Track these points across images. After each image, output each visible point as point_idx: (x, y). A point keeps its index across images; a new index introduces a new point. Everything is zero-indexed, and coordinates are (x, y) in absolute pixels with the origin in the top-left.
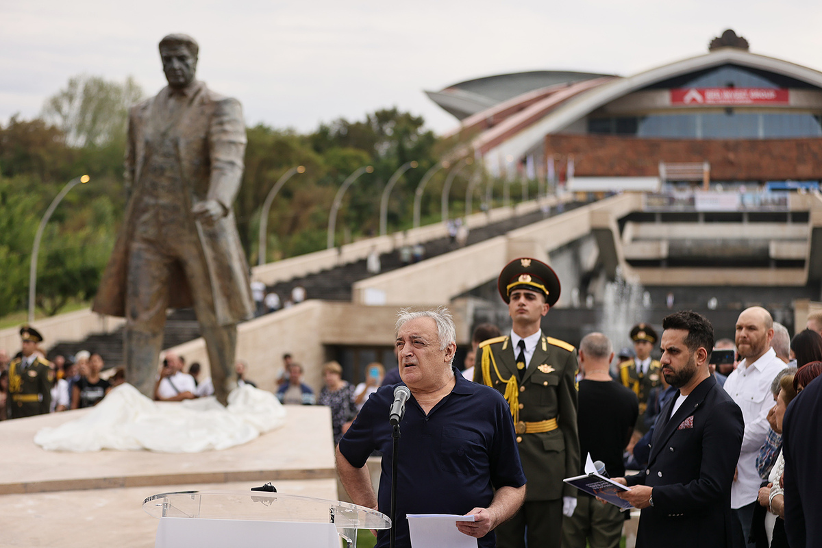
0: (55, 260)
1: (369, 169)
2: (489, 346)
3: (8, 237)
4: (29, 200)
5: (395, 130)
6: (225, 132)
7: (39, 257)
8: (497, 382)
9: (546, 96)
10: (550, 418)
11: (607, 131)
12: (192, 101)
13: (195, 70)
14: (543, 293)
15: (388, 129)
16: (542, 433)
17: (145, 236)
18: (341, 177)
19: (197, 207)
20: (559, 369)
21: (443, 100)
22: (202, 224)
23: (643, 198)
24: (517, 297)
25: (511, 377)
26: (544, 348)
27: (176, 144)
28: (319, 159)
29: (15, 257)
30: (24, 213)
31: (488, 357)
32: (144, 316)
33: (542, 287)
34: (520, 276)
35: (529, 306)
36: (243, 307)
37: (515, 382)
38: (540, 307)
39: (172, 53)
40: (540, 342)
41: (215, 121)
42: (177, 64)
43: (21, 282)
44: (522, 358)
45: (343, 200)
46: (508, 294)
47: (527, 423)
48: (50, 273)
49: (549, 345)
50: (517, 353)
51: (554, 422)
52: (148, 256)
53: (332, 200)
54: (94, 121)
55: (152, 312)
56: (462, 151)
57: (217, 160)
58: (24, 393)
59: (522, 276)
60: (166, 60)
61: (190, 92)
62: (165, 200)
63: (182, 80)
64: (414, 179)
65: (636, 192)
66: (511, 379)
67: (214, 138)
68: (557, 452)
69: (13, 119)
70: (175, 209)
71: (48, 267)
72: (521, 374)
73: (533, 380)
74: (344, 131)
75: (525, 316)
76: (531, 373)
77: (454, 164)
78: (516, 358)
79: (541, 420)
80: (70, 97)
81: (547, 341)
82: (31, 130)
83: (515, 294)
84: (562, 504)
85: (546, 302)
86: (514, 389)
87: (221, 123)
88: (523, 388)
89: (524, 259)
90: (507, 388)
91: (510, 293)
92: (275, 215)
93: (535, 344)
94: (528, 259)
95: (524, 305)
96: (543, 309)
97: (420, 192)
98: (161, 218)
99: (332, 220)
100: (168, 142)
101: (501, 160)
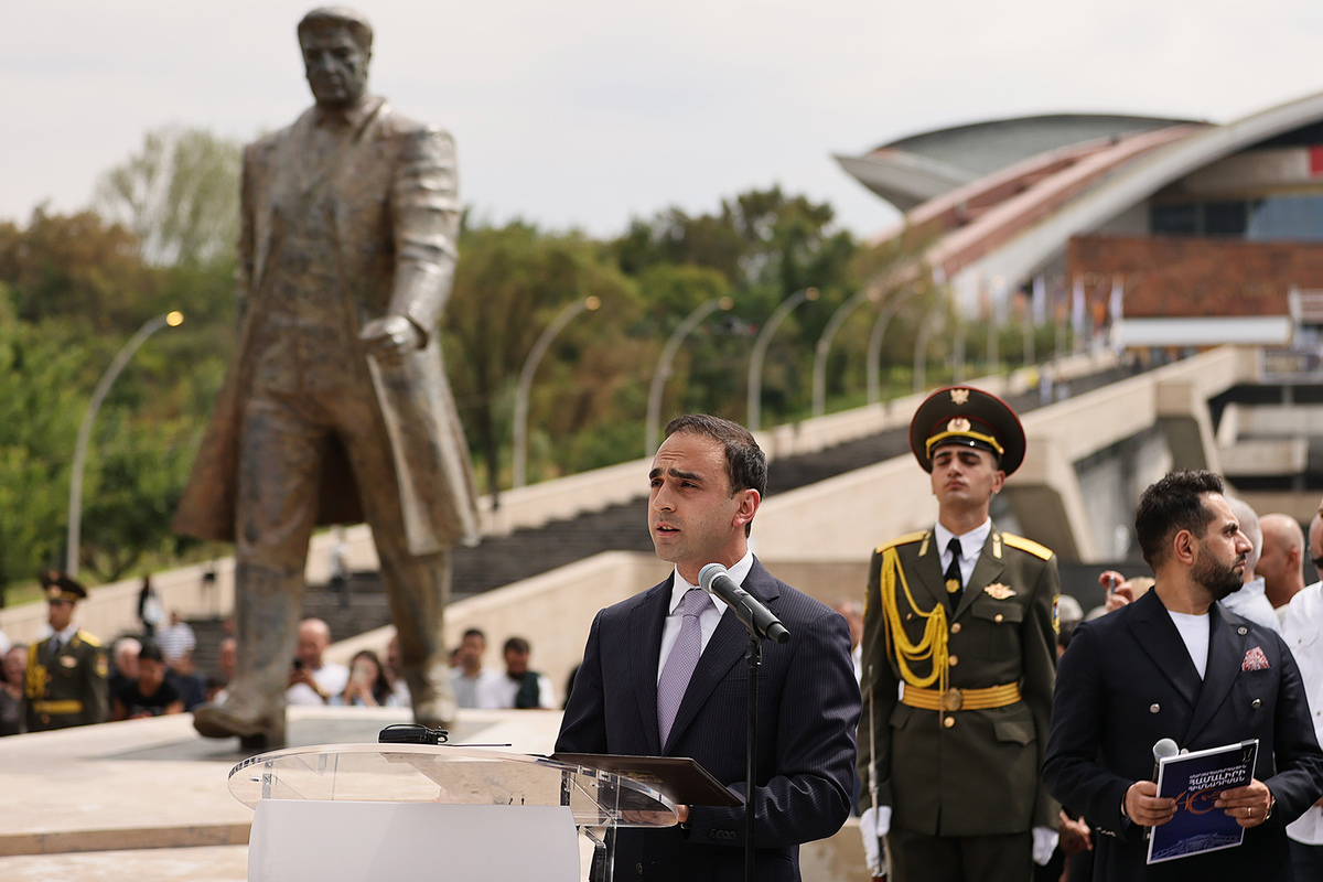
0: (117, 475)
1: (725, 303)
2: (893, 549)
3: (25, 431)
4: (69, 360)
5: (776, 231)
6: (423, 191)
7: (87, 470)
8: (909, 616)
9: (1068, 163)
10: (1007, 683)
11: (1187, 230)
12: (360, 132)
13: (365, 74)
14: (994, 452)
15: (764, 229)
16: (992, 709)
17: (273, 386)
18: (672, 321)
19: (369, 330)
20: (1023, 591)
21: (869, 173)
22: (380, 361)
23: (1258, 357)
24: (947, 461)
25: (935, 606)
26: (997, 552)
27: (331, 214)
28: (630, 287)
29: (39, 467)
30: (56, 385)
31: (892, 571)
32: (271, 538)
33: (992, 440)
34: (949, 421)
35: (969, 477)
36: (457, 520)
37: (942, 616)
38: (988, 478)
39: (322, 43)
40: (989, 541)
41: (403, 169)
42: (331, 64)
43: (53, 515)
44: (954, 571)
45: (675, 364)
46: (928, 456)
47: (965, 692)
48: (107, 500)
49: (1007, 548)
50: (946, 563)
51: (1015, 689)
52: (278, 424)
53: (655, 364)
54: (196, 214)
55: (287, 529)
56: (907, 272)
57: (408, 243)
58: (50, 698)
59: (953, 422)
60: (312, 57)
61: (356, 118)
62: (310, 317)
63: (341, 94)
64: (813, 323)
65: (1244, 347)
66: (935, 610)
67: (401, 202)
68: (1020, 745)
69: (39, 212)
70: (330, 335)
71: (103, 489)
72: (953, 601)
73: (975, 612)
74: (678, 234)
75: (962, 495)
76: (973, 598)
77: (890, 295)
78: (945, 572)
79: (990, 686)
80: (149, 172)
81: (1001, 539)
82: (73, 232)
83: (939, 456)
84: (1031, 841)
85: (999, 469)
86: (940, 627)
87: (416, 175)
88: (956, 627)
89: (956, 389)
90: (927, 628)
91: (932, 453)
92: (546, 393)
93: (979, 547)
94: (964, 389)
95: (958, 474)
96: (994, 481)
97: (824, 348)
98: (304, 353)
99: (654, 403)
100: (315, 211)
101: (984, 287)
